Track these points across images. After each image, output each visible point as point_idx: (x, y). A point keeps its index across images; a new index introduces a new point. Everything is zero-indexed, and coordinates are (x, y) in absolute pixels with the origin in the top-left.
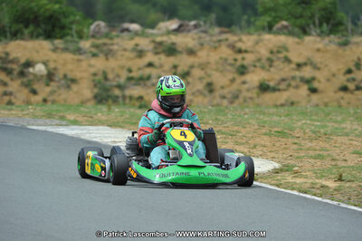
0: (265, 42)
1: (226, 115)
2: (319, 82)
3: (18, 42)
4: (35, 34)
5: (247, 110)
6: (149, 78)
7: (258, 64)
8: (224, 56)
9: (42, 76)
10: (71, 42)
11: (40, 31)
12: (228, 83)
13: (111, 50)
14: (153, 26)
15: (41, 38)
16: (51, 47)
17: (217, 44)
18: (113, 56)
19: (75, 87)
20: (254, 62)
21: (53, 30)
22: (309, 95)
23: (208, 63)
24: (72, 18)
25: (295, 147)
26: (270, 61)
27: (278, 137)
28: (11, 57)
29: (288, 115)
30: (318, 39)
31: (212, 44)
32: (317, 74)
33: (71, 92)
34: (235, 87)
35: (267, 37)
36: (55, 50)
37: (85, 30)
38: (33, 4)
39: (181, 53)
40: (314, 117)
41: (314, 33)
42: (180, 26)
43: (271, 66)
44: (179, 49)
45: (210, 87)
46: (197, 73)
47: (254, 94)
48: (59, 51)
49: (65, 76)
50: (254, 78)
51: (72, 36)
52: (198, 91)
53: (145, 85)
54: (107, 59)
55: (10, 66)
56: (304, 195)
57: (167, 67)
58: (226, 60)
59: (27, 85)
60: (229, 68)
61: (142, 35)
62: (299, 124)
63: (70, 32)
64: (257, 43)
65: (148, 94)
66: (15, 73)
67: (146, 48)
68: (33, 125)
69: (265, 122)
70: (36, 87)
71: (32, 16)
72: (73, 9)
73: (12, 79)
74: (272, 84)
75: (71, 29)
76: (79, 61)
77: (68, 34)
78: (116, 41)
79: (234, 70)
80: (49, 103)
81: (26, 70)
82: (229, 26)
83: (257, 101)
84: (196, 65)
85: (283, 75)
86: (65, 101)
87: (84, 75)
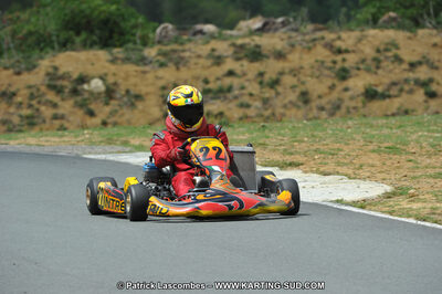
0: (370, 39)
1: (324, 130)
2: (438, 84)
3: (68, 53)
4: (88, 42)
5: (350, 123)
6: (230, 89)
7: (362, 66)
8: (319, 58)
9: (99, 94)
10: (133, 50)
11: (95, 38)
12: (326, 90)
13: (182, 58)
14: (232, 26)
15: (96, 47)
16: (110, 58)
17: (311, 45)
18: (184, 66)
19: (140, 105)
20: (357, 63)
21: (111, 37)
22: (426, 101)
23: (302, 68)
24: (133, 21)
25: (410, 165)
26: (377, 61)
27: (389, 153)
28: (61, 72)
29: (400, 126)
30: (435, 32)
31: (305, 44)
32: (435, 75)
33: (136, 111)
34: (335, 95)
35: (372, 32)
36: (113, 61)
37: (151, 35)
38: (84, 6)
39: (268, 57)
40: (432, 128)
41: (428, 24)
42: (265, 25)
43: (378, 68)
44: (265, 52)
45: (305, 97)
46: (288, 80)
47: (359, 103)
48: (119, 62)
49: (128, 92)
50: (358, 83)
51: (135, 43)
52: (291, 102)
53: (225, 98)
54: (178, 69)
55: (59, 83)
56: (423, 223)
57: (251, 75)
58: (323, 62)
59: (81, 105)
60: (326, 72)
61: (220, 37)
62: (414, 137)
63: (132, 38)
64: (360, 40)
65: (230, 109)
66: (67, 90)
67: (225, 54)
68: (90, 153)
69: (374, 137)
70: (92, 107)
71: (84, 21)
72: (132, 10)
73: (63, 100)
74: (380, 89)
75: (134, 35)
76: (144, 72)
77: (129, 41)
78: (187, 46)
79: (333, 75)
80: (110, 126)
81: (79, 87)
82: (325, 21)
83: (362, 111)
84: (287, 71)
85: (394, 78)
86: (129, 122)
87: (151, 89)
